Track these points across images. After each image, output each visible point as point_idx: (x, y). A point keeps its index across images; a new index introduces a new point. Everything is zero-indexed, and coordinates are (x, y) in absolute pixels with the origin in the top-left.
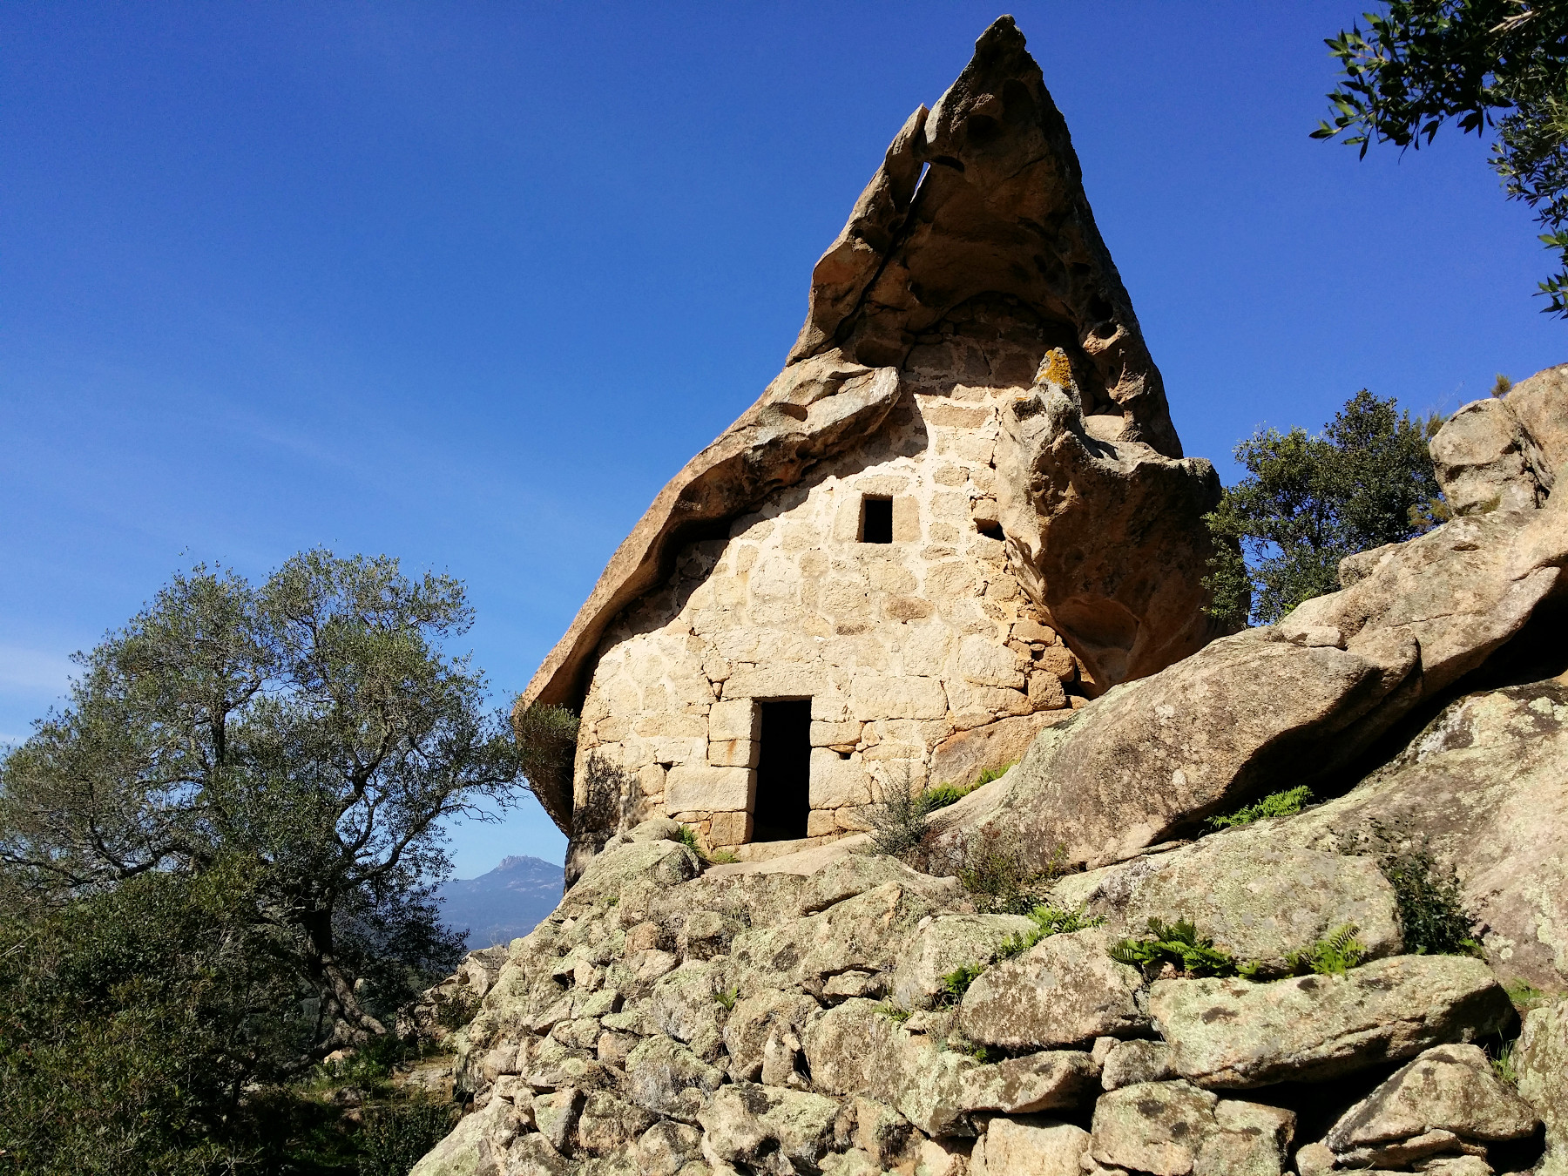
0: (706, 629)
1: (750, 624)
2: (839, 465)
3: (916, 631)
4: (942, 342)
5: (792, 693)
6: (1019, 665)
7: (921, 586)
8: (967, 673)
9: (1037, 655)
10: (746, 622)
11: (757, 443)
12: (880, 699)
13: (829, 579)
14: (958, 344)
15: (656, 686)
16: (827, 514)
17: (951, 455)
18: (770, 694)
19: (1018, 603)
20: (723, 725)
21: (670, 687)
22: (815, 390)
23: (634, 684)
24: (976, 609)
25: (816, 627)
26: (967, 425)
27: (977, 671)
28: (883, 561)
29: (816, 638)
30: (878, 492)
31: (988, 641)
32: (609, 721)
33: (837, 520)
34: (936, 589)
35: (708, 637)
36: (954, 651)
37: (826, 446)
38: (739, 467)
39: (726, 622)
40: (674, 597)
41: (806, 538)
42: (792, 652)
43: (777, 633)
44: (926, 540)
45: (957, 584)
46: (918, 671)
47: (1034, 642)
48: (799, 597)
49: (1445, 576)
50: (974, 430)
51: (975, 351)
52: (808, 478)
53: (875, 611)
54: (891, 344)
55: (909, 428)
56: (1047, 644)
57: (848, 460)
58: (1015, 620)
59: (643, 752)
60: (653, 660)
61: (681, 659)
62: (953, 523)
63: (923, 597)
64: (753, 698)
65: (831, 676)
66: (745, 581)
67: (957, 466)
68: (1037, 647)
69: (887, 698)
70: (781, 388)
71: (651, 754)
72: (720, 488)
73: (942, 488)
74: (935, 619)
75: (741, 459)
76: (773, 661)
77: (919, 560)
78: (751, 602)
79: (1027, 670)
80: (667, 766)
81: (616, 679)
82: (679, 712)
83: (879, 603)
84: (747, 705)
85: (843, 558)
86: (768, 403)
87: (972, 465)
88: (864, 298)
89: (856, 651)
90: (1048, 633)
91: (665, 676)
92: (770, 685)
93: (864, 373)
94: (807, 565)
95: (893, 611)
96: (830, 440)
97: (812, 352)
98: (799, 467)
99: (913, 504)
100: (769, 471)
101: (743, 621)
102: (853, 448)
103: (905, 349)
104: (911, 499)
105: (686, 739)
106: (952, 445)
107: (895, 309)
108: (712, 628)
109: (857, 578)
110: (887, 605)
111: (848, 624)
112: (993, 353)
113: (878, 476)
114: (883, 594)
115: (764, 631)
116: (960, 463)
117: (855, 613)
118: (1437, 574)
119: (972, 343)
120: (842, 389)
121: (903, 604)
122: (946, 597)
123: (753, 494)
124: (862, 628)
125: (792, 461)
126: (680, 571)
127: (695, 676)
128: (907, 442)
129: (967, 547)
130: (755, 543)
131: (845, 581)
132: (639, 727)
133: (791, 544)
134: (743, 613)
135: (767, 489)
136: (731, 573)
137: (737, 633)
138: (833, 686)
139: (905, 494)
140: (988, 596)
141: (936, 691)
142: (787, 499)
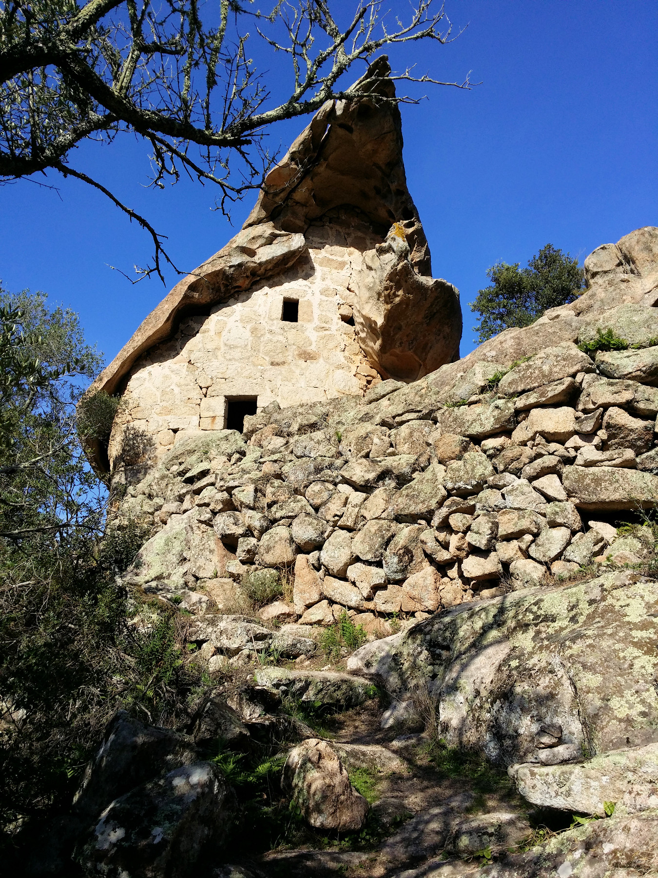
0: (198, 361)
1: (223, 359)
2: (271, 282)
3: (312, 366)
4: (323, 226)
5: (247, 394)
6: (361, 386)
7: (314, 344)
8: (337, 387)
9: (369, 382)
10: (220, 358)
11: (231, 264)
12: (294, 397)
13: (266, 338)
14: (331, 228)
15: (168, 390)
16: (265, 306)
17: (328, 282)
18: (234, 394)
19: (360, 357)
20: (209, 409)
21: (177, 390)
22: (261, 241)
23: (154, 389)
24: (340, 358)
25: (259, 362)
26: (336, 268)
27: (341, 387)
28: (295, 331)
29: (259, 367)
30: (292, 297)
31: (347, 373)
32: (139, 409)
33: (270, 309)
34: (321, 346)
35: (199, 365)
36: (330, 376)
37: (266, 270)
38: (221, 276)
39: (210, 358)
40: (178, 344)
41: (253, 317)
42: (246, 374)
43: (237, 364)
44: (316, 322)
45: (331, 345)
46: (313, 385)
47: (368, 376)
48: (249, 347)
49: (618, 291)
50: (340, 271)
51: (340, 232)
52: (254, 287)
53: (290, 355)
54: (299, 223)
55: (308, 266)
56: (374, 378)
57: (275, 280)
58: (359, 365)
59: (160, 424)
60: (166, 377)
61: (183, 376)
62: (330, 315)
63: (315, 350)
64: (225, 396)
65: (268, 385)
66: (220, 337)
67: (331, 287)
68: (369, 378)
69: (297, 397)
70: (242, 238)
71: (166, 425)
72: (208, 287)
73: (325, 298)
74: (321, 360)
75: (222, 272)
76: (236, 378)
77: (313, 331)
78: (223, 348)
79: (365, 389)
80: (175, 431)
81: (143, 387)
82: (182, 403)
83: (292, 352)
84: (223, 399)
85: (273, 328)
86: (234, 246)
87: (338, 288)
88: (289, 197)
89: (281, 374)
90: (374, 372)
91: (173, 385)
92: (234, 390)
93: (287, 235)
94: (254, 331)
95: (300, 355)
96: (269, 267)
97: (259, 222)
98: (251, 280)
99: (309, 304)
100: (236, 281)
101: (219, 357)
102: (278, 274)
103: (306, 227)
104: (308, 301)
105: (187, 417)
106: (329, 277)
107: (304, 205)
108: (201, 360)
109: (281, 338)
110: (297, 352)
111: (277, 360)
112: (349, 234)
113: (292, 288)
114: (295, 347)
115: (230, 363)
116: (332, 286)
117: (280, 355)
118: (615, 290)
119: (338, 228)
120: (274, 242)
121: (305, 352)
122: (326, 351)
123: (225, 293)
124: (284, 363)
125: (247, 277)
126: (182, 331)
127: (192, 384)
128: (306, 273)
129: (336, 327)
130: (225, 319)
131: (275, 339)
132: (158, 411)
133: (245, 320)
134: (219, 353)
135: (232, 291)
136: (212, 333)
137: (215, 363)
138: (269, 391)
139: (306, 299)
140: (346, 351)
141: (322, 395)
142: (242, 297)
